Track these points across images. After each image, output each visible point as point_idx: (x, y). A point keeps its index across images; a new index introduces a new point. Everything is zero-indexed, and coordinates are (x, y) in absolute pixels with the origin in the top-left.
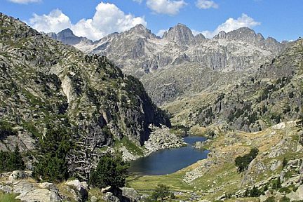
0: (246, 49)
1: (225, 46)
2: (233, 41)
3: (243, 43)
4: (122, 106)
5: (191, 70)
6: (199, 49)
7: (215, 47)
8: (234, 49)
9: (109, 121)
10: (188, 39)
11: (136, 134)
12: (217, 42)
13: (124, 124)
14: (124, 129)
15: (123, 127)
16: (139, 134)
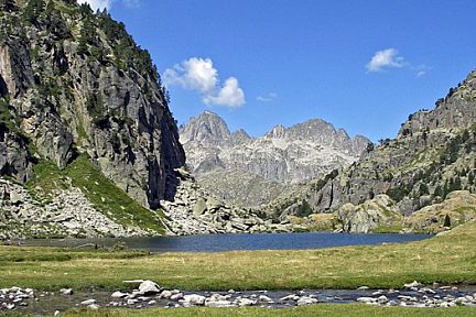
0: (320, 155)
1: (284, 149)
2: (297, 142)
3: (313, 145)
4: (82, 52)
5: (230, 180)
6: (239, 152)
7: (268, 150)
8: (299, 154)
9: (22, 89)
10: (221, 136)
11: (132, 158)
12: (270, 142)
13: (87, 119)
14: (82, 134)
15: (80, 129)
16: (140, 163)
